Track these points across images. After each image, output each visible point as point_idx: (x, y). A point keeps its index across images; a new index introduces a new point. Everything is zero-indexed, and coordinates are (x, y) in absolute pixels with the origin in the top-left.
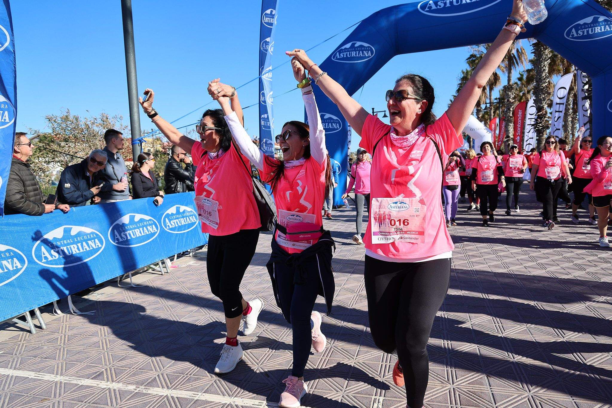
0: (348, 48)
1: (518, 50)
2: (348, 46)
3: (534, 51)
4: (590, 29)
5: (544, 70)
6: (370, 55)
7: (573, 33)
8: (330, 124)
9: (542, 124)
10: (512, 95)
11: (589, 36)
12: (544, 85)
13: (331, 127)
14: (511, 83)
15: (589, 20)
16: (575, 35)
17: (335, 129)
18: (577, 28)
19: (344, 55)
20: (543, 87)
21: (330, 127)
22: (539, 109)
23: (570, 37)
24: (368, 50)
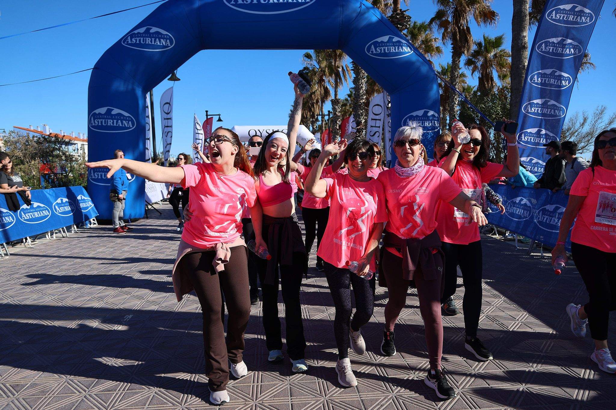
0: (142, 33)
1: (343, 68)
2: (142, 30)
3: (353, 68)
4: (386, 48)
5: (362, 87)
6: (169, 45)
7: (372, 49)
8: (119, 121)
9: (360, 138)
10: (338, 109)
11: (385, 54)
12: (362, 101)
13: (121, 125)
14: (337, 97)
15: (385, 39)
16: (374, 52)
17: (125, 128)
18: (376, 44)
19: (136, 40)
20: (361, 103)
21: (119, 125)
22: (358, 123)
23: (370, 53)
24: (167, 39)
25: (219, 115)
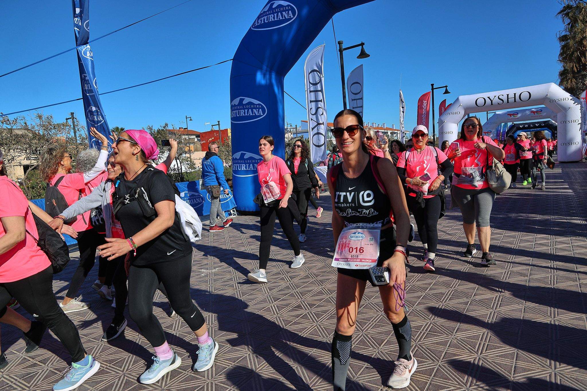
0: (266, 12)
2: (267, 8)
17: (255, 117)
24: (288, 10)
25: (446, 87)
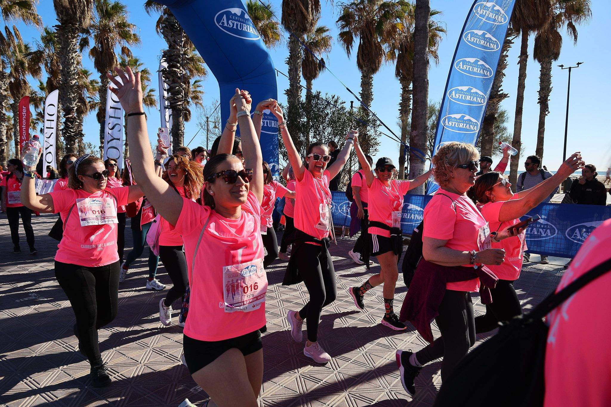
4: (239, 24)
7: (223, 20)
9: (73, 130)
10: (3, 86)
11: (237, 31)
12: (73, 82)
22: (68, 110)
23: (220, 24)
